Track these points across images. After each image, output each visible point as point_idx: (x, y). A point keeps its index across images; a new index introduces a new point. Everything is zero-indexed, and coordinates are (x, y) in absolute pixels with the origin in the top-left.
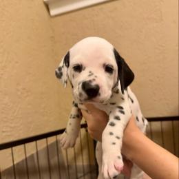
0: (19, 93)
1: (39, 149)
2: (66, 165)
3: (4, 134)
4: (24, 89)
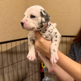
0: (11, 23)
3: (5, 38)
4: (13, 21)
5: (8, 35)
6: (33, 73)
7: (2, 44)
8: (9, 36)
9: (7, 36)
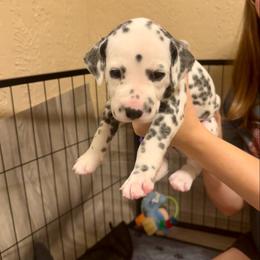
0: (36, 15)
1: (62, 92)
2: (96, 116)
3: (18, 68)
4: (43, 9)
5: (28, 58)
6: (114, 181)
7: (13, 87)
8: (29, 61)
9: (26, 60)
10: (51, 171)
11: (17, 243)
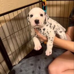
10: (22, 33)
11: (16, 51)
